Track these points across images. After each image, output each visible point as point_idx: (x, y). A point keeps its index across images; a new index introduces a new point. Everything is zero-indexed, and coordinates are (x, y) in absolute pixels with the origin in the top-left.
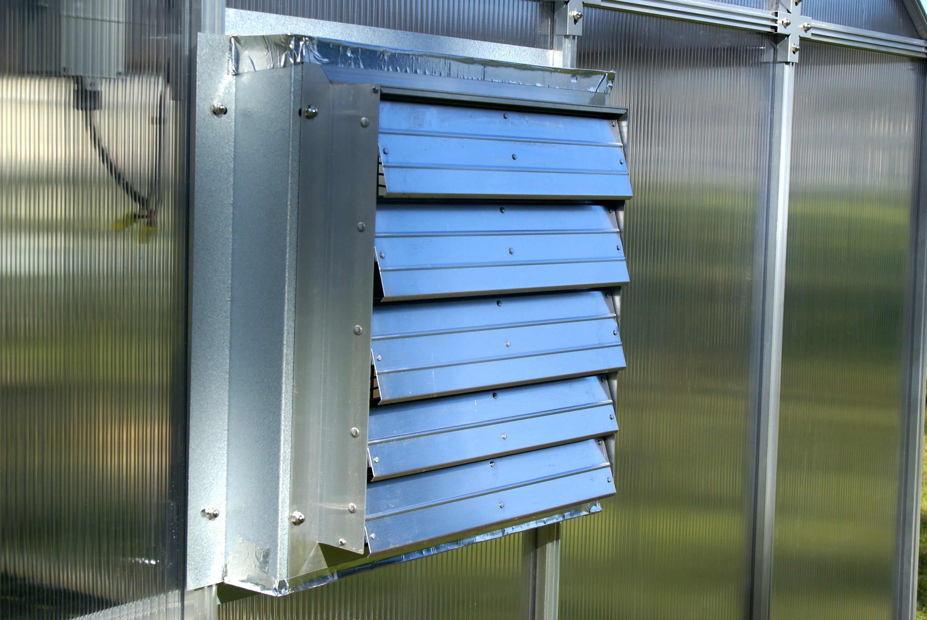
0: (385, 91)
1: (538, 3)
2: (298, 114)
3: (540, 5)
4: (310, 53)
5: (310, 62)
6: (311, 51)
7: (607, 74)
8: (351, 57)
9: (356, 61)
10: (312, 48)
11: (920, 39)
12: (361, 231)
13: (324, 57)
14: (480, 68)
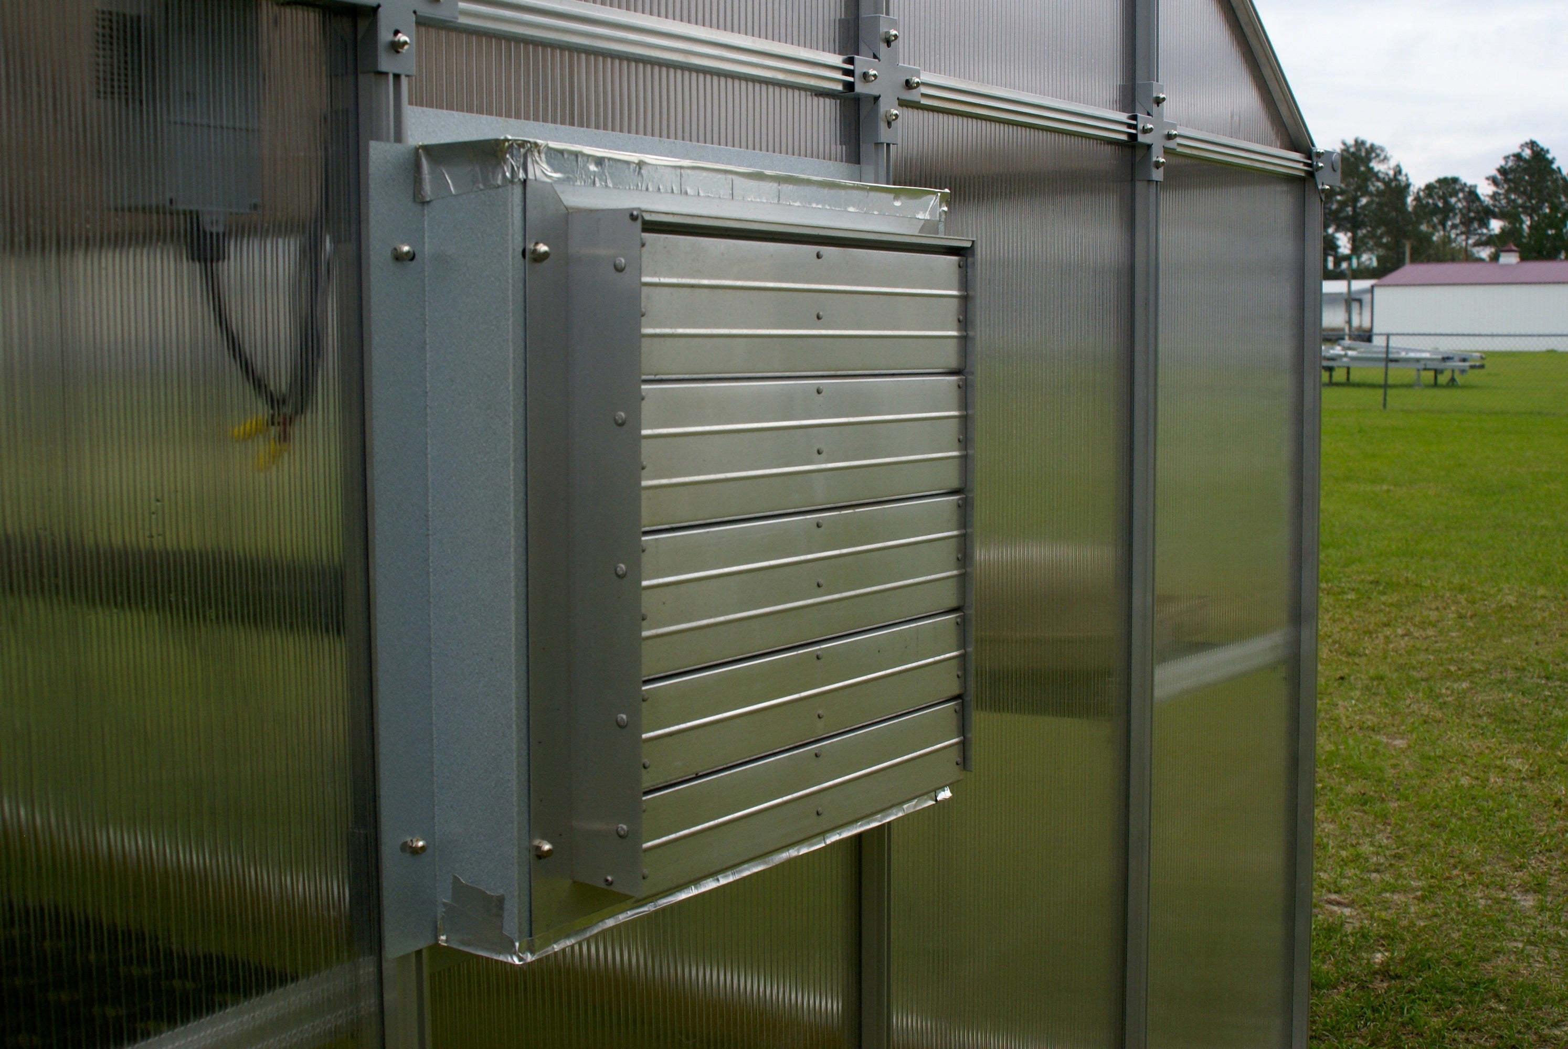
0: (648, 217)
1: (838, 101)
2: (520, 256)
3: (840, 103)
4: (536, 166)
5: (536, 180)
6: (537, 163)
7: (939, 194)
8: (594, 172)
9: (601, 175)
10: (538, 159)
11: (1296, 151)
12: (621, 425)
13: (556, 172)
14: (774, 186)
